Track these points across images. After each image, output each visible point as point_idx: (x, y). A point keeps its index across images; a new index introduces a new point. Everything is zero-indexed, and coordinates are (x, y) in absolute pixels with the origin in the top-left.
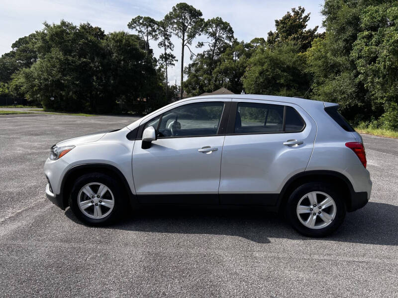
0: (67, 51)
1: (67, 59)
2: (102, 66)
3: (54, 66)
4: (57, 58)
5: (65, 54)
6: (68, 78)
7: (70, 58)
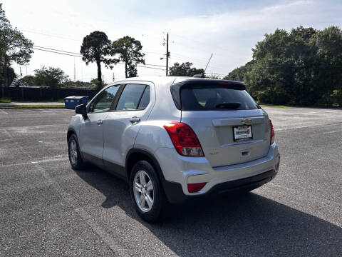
0: (277, 54)
1: (275, 61)
2: (305, 62)
3: (265, 68)
4: (268, 61)
5: (275, 57)
6: (275, 76)
7: (278, 59)
